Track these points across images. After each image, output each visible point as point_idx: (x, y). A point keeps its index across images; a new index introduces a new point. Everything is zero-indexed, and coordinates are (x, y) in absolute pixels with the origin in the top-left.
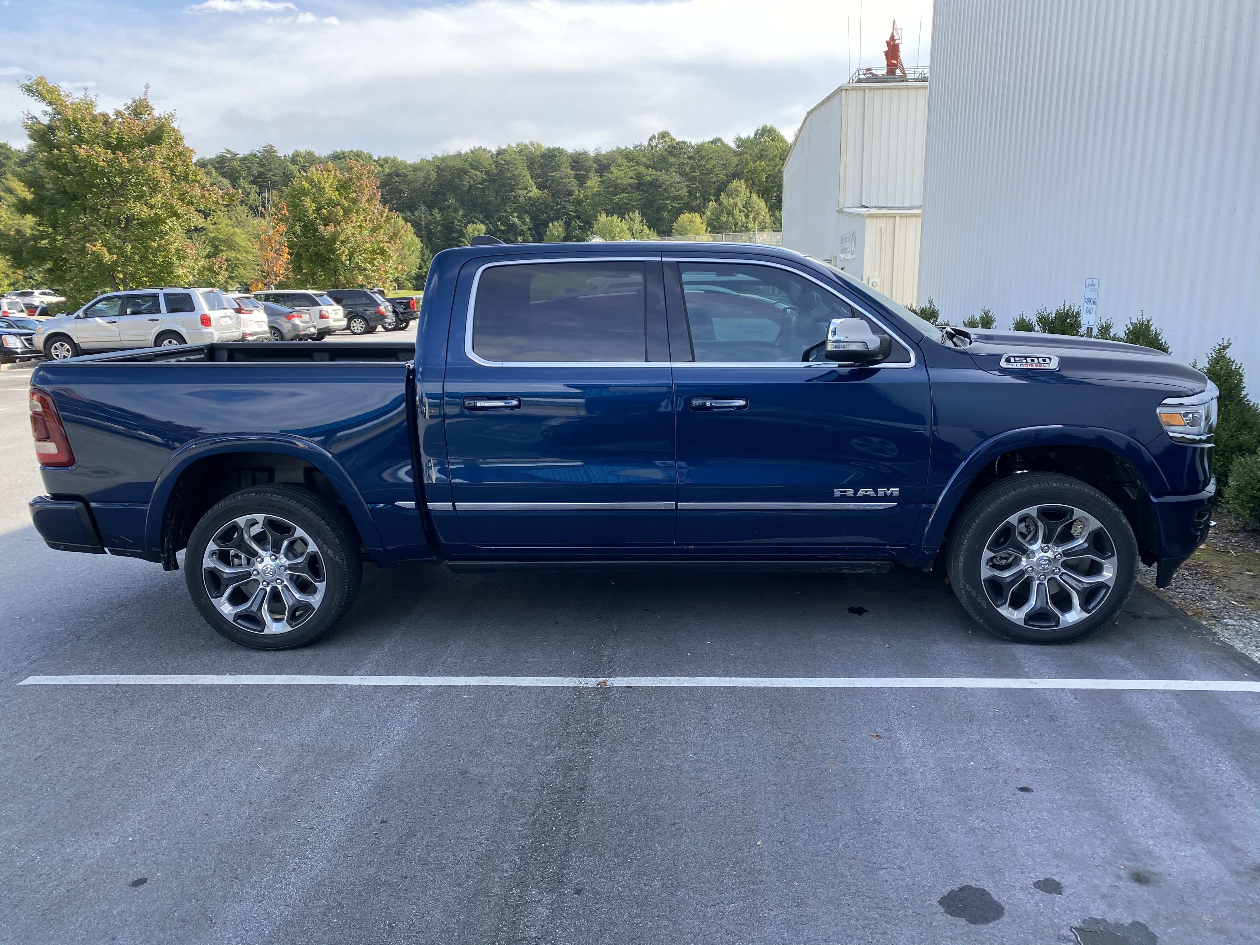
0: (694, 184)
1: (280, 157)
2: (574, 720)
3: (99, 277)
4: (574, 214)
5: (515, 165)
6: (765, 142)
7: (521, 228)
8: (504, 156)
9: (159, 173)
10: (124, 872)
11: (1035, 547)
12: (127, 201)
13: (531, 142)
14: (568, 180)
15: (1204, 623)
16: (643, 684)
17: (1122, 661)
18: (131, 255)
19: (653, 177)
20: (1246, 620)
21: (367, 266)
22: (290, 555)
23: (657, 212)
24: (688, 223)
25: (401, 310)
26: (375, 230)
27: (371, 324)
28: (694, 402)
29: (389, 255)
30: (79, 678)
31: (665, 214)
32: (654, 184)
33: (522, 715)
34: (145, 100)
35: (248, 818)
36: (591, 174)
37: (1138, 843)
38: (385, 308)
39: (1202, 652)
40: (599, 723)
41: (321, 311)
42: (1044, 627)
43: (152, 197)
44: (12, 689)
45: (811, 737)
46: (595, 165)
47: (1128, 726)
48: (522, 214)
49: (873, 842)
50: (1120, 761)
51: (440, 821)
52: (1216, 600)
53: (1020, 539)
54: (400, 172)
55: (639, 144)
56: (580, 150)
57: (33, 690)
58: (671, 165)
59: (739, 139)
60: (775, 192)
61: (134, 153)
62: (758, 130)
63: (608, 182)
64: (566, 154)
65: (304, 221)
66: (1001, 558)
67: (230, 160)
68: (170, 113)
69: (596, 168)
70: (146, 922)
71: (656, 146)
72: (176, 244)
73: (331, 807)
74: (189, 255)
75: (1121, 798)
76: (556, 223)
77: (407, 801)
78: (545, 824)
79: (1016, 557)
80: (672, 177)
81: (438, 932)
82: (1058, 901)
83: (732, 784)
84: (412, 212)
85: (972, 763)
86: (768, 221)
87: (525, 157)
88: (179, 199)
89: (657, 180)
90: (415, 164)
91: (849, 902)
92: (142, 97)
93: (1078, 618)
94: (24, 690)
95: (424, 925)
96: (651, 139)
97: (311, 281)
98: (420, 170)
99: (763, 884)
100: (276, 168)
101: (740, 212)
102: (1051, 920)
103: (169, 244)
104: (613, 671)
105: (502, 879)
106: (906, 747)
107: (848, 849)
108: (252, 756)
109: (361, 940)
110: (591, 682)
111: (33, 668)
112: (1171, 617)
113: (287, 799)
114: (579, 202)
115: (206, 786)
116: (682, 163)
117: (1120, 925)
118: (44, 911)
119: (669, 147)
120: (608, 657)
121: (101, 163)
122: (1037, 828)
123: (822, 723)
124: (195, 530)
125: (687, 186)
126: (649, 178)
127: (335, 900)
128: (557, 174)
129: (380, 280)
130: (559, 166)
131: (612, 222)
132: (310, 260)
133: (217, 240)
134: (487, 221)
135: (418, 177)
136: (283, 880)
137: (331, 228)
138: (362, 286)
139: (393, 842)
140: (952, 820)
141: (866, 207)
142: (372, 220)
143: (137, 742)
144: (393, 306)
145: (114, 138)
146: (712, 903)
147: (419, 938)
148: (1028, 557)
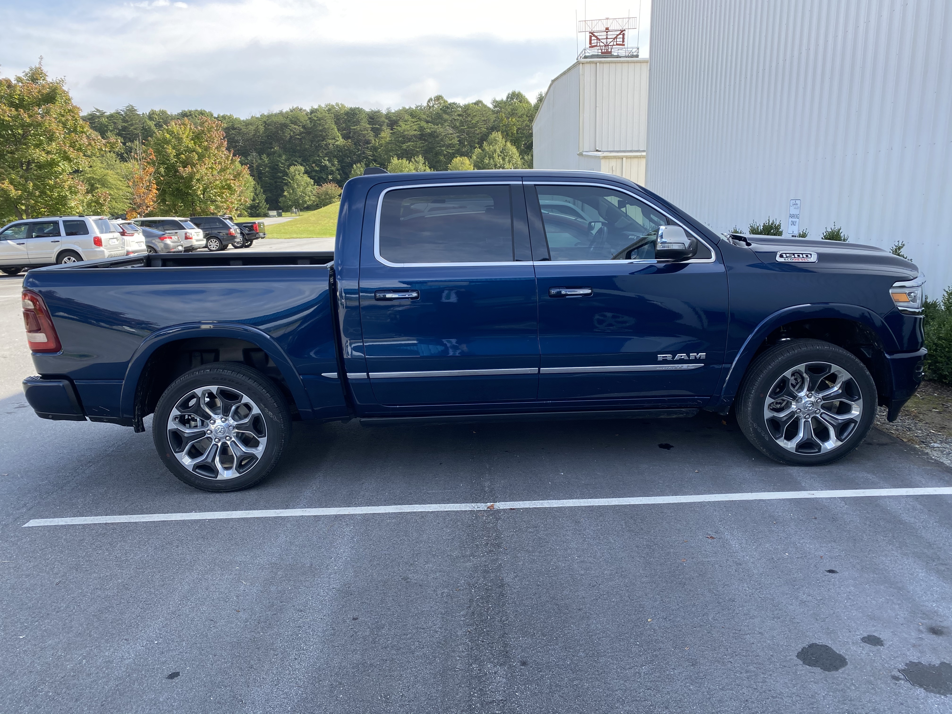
0: (463, 135)
1: (138, 115)
2: (478, 535)
3: (6, 208)
4: (371, 158)
5: (325, 120)
6: (515, 103)
7: (331, 168)
8: (316, 114)
9: (54, 126)
10: (159, 668)
11: (802, 394)
12: (28, 148)
13: (337, 103)
14: (366, 132)
15: (917, 446)
16: (522, 506)
17: (870, 476)
18: (33, 191)
19: (432, 130)
20: (946, 443)
21: (218, 198)
22: (236, 417)
23: (435, 157)
24: (460, 165)
25: (247, 232)
26: (223, 170)
27: (224, 243)
28: (553, 291)
29: (235, 190)
30: (72, 520)
31: (442, 158)
32: (433, 135)
33: (437, 533)
34: (40, 69)
35: (246, 621)
36: (384, 128)
37: (926, 606)
38: (234, 230)
39: (923, 467)
40: (498, 537)
41: (186, 234)
42: (812, 453)
43: (49, 145)
44: (19, 530)
45: (662, 540)
46: (387, 121)
47: (889, 522)
48: (332, 158)
49: (733, 615)
50: (893, 548)
51: (399, 616)
52: (919, 430)
53: (792, 388)
54: (235, 126)
55: (420, 105)
56: (375, 109)
57: (37, 530)
58: (445, 121)
59: (495, 101)
60: (523, 141)
61: (33, 111)
62: (509, 94)
63: (398, 133)
64: (364, 112)
65: (167, 164)
66: (777, 403)
67: (99, 117)
68: (61, 78)
69: (387, 123)
70: (189, 706)
71: (433, 106)
72: (69, 182)
73: (309, 610)
74: (79, 190)
75: (902, 574)
76: (359, 165)
77: (368, 602)
78: (481, 614)
79: (788, 402)
80: (446, 130)
81: (425, 700)
82: (882, 651)
83: (614, 577)
84: (246, 157)
85: (787, 554)
86: (519, 162)
87: (333, 115)
88: (70, 146)
89: (435, 132)
90: (247, 120)
91: (730, 660)
92: (37, 66)
93: (834, 445)
94: (29, 531)
95: (412, 696)
96: (429, 101)
97: (173, 211)
98: (251, 125)
99: (663, 651)
100: (136, 124)
101: (498, 156)
102: (883, 665)
103: (63, 182)
104: (496, 498)
105: (461, 657)
106: (735, 544)
107: (716, 621)
108: (233, 574)
109: (366, 710)
110: (482, 506)
111: (31, 513)
112: (892, 443)
113: (273, 605)
114: (375, 149)
115: (204, 599)
116: (454, 119)
117: (933, 665)
118: (102, 702)
119: (443, 107)
120: (489, 487)
121: (7, 118)
122: (850, 599)
123: (667, 530)
124: (161, 400)
125: (458, 137)
126: (428, 131)
127: (335, 681)
128: (358, 128)
129: (227, 209)
130: (359, 122)
131: (402, 164)
132: (172, 194)
133: (93, 180)
134: (305, 164)
135: (249, 131)
136: (290, 667)
137: (189, 169)
138: (213, 214)
139: (368, 633)
140: (785, 596)
141: (600, 151)
142: (220, 163)
143: (136, 567)
144: (241, 229)
145: (16, 99)
146: (628, 666)
147: (412, 705)
148: (797, 401)
